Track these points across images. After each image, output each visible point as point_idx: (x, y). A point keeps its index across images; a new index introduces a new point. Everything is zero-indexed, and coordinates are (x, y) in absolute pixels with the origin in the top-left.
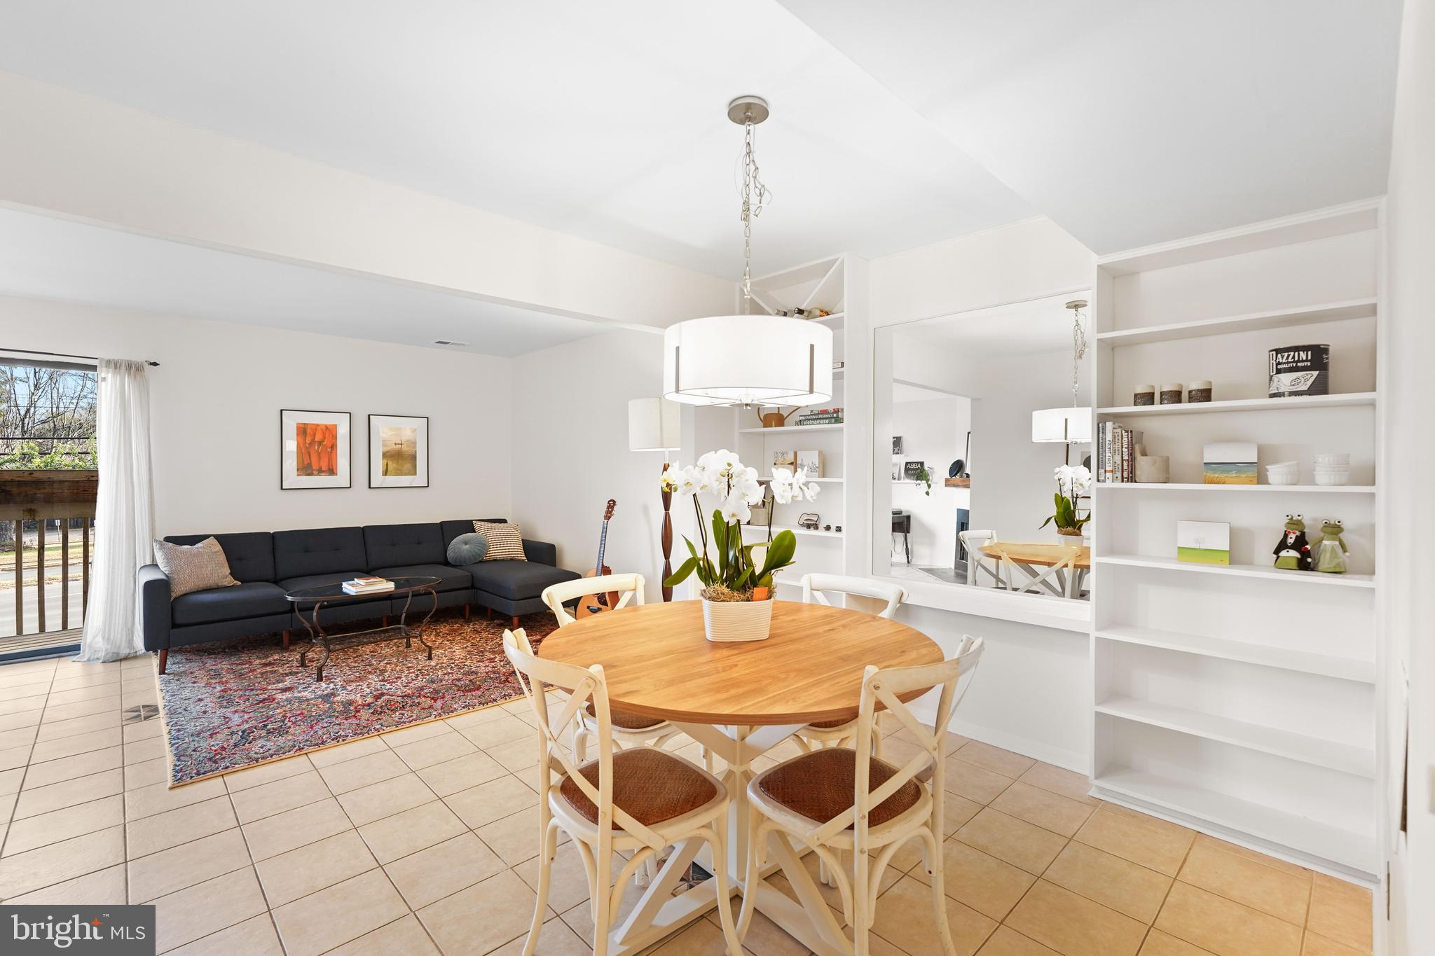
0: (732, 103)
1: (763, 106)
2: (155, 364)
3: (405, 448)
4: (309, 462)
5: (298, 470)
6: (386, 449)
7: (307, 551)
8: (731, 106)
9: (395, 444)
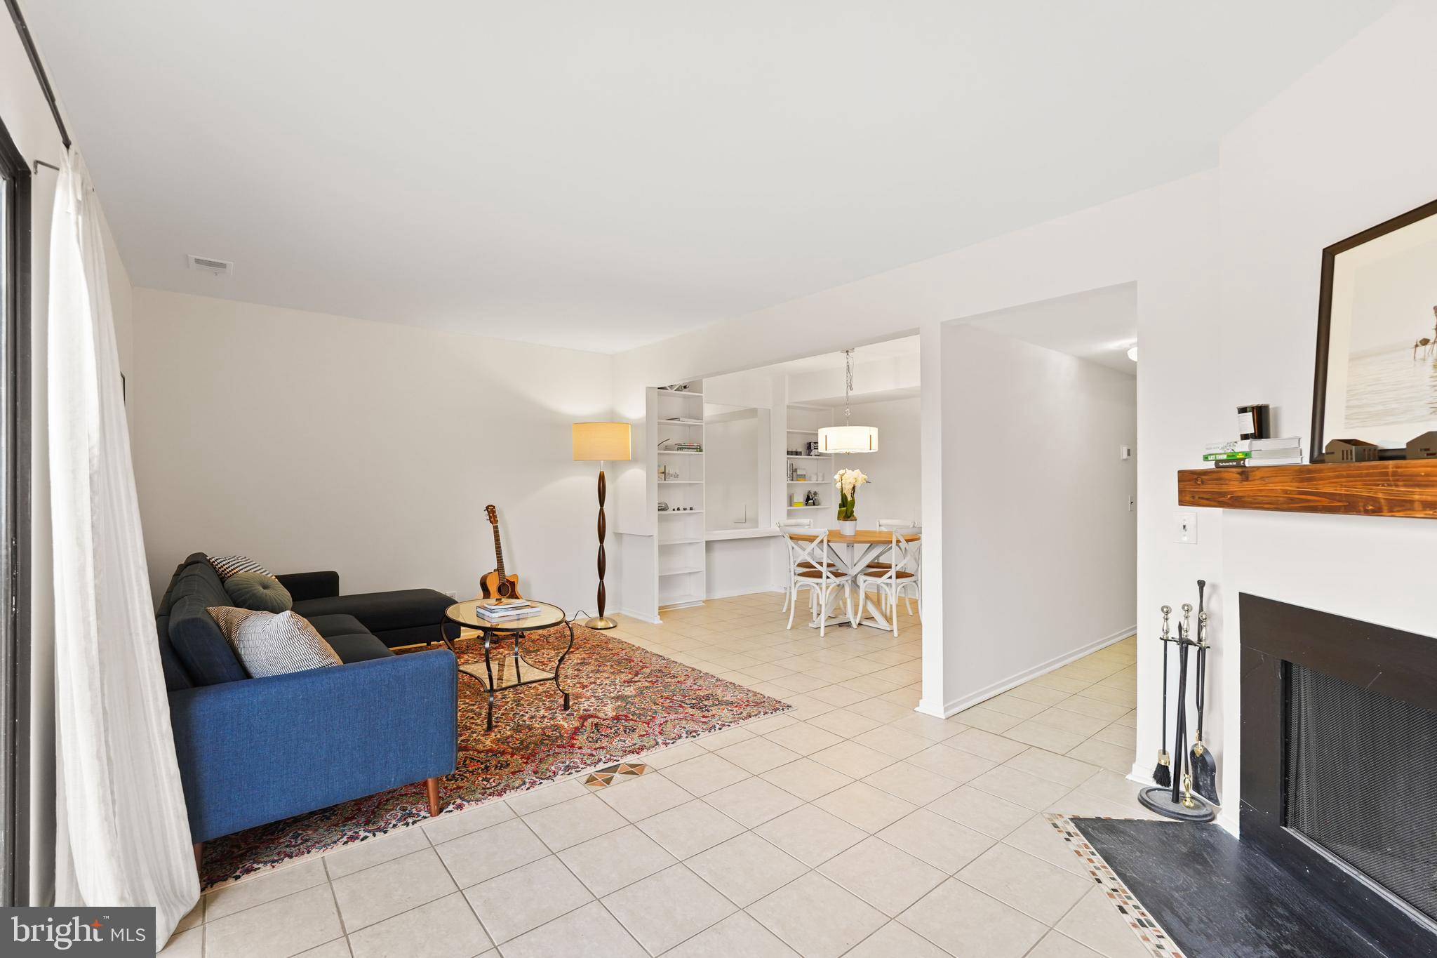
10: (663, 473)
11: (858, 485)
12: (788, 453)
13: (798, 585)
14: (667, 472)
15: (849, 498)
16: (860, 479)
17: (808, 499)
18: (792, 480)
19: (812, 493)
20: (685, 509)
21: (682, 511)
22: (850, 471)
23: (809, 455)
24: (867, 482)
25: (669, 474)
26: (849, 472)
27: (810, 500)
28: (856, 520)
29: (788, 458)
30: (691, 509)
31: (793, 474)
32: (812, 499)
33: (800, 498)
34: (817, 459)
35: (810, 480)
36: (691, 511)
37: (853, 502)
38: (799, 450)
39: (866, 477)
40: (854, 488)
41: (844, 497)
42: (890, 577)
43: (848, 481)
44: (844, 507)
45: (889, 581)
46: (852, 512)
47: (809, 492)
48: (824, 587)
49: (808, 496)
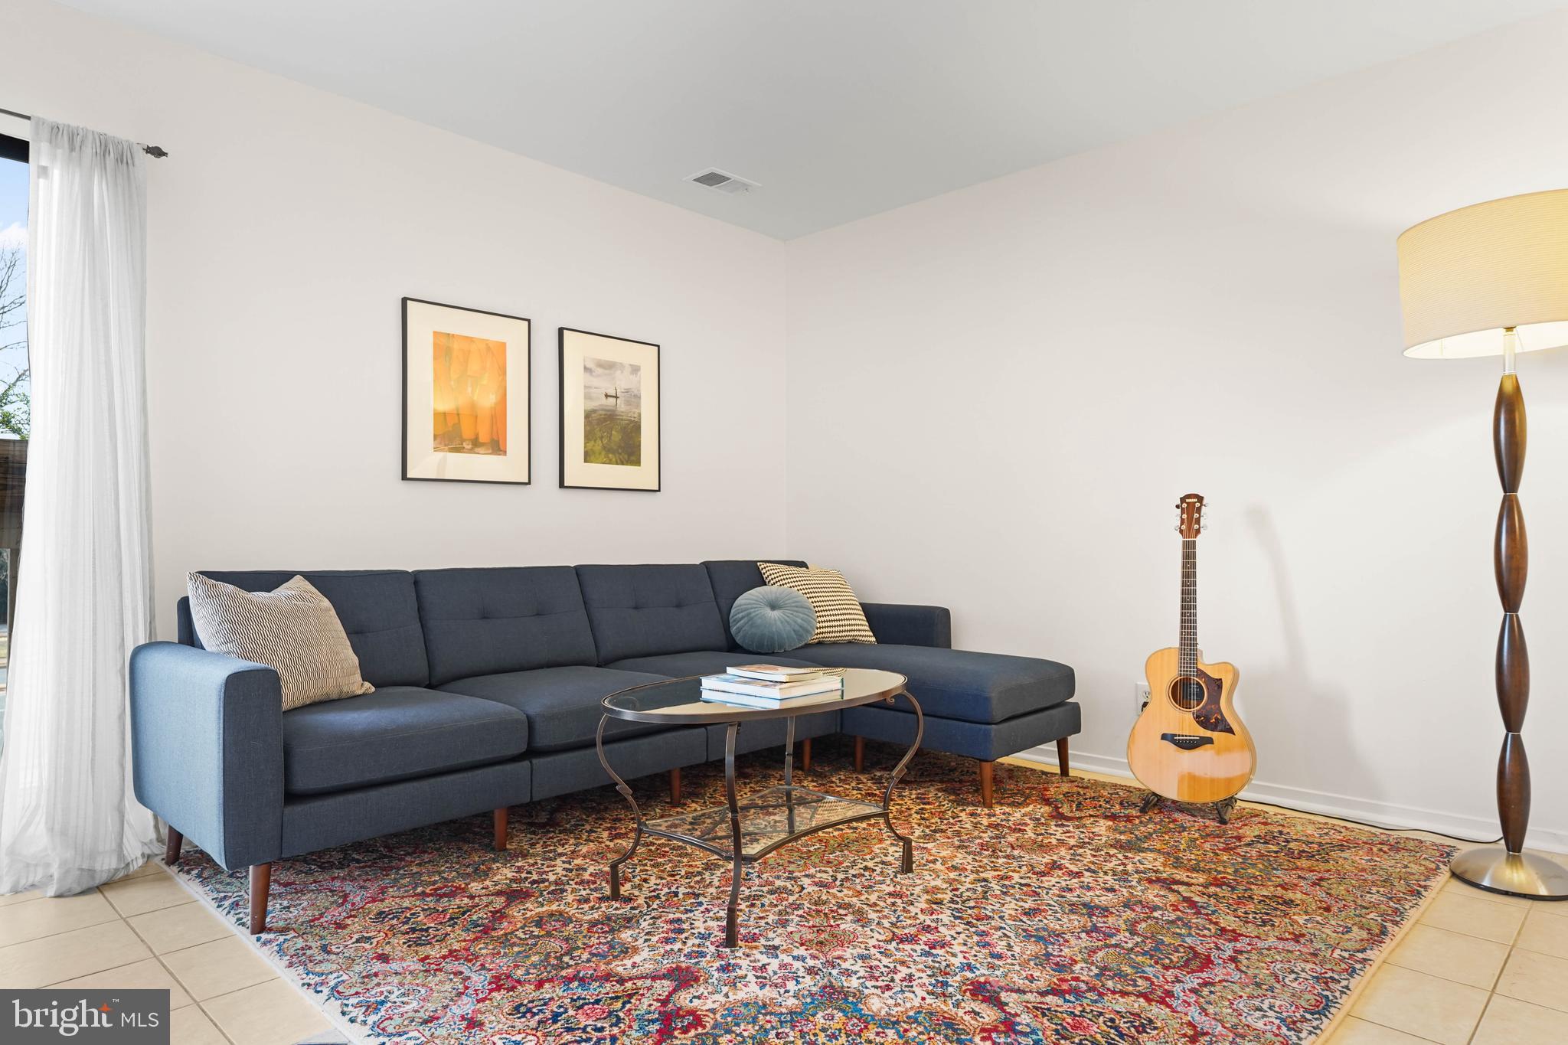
2: (157, 152)
3: (622, 407)
4: (457, 422)
5: (435, 437)
6: (593, 405)
7: (485, 616)
9: (607, 396)
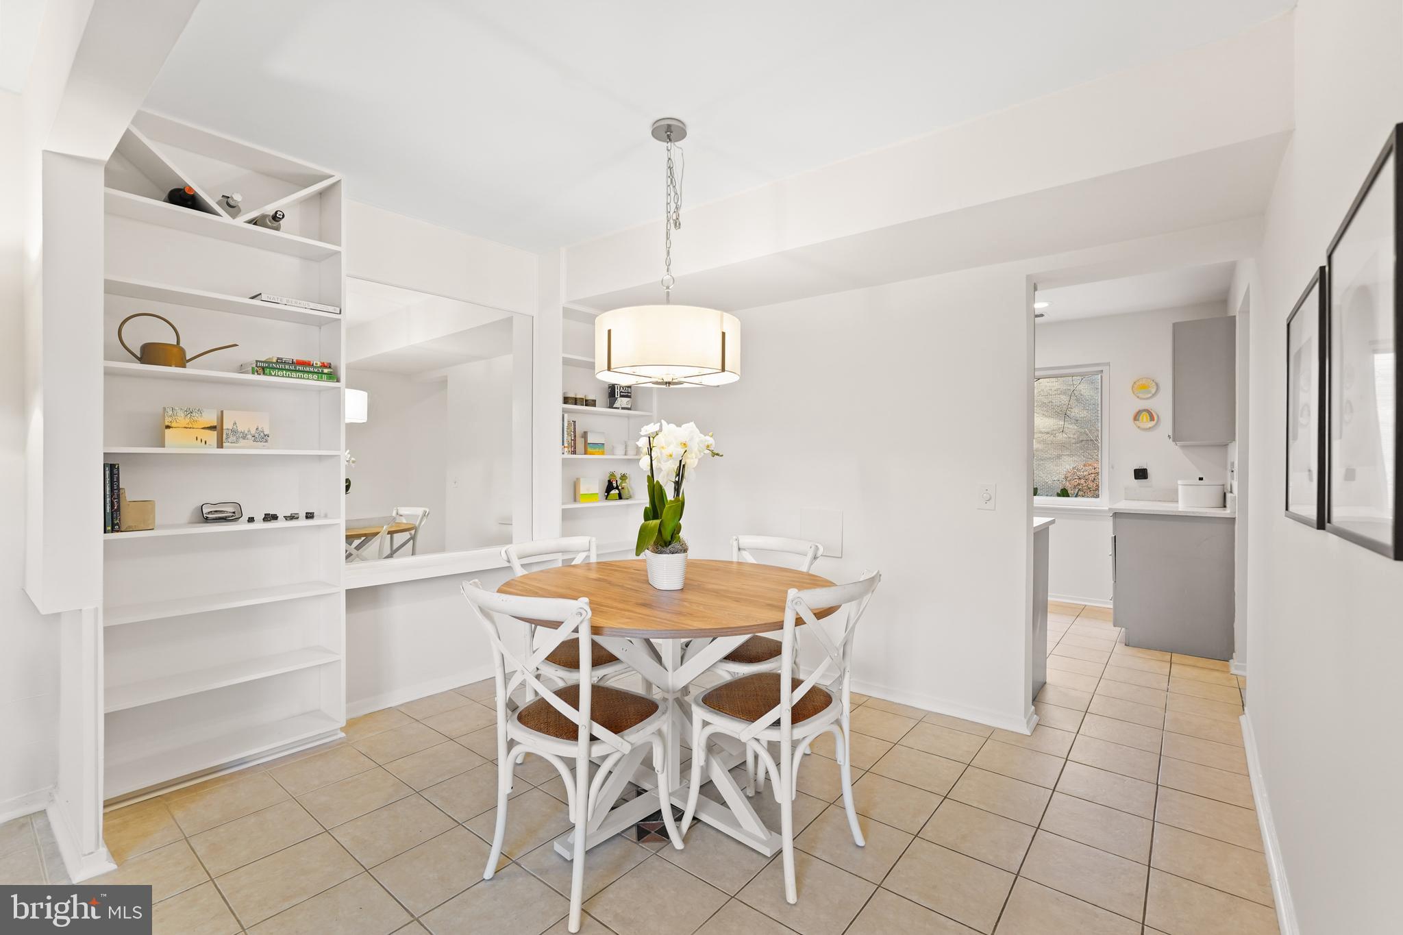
0: (655, 123)
1: (679, 127)
8: (655, 126)
10: (213, 428)
11: (691, 462)
12: (566, 400)
13: (516, 750)
14: (227, 425)
15: (670, 495)
16: (694, 447)
17: (610, 487)
18: (574, 452)
19: (618, 477)
20: (292, 517)
21: (281, 524)
22: (672, 426)
23: (611, 406)
24: (714, 454)
25: (234, 432)
26: (668, 428)
27: (612, 488)
28: (685, 551)
29: (564, 411)
30: (309, 516)
31: (576, 441)
32: (617, 488)
33: (593, 485)
34: (628, 417)
35: (613, 454)
36: (310, 522)
37: (680, 506)
38: (590, 397)
39: (710, 440)
40: (680, 472)
41: (656, 492)
42: (777, 723)
43: (666, 452)
44: (656, 516)
45: (774, 735)
46: (678, 529)
47: (612, 475)
48: (582, 769)
49: (610, 482)
